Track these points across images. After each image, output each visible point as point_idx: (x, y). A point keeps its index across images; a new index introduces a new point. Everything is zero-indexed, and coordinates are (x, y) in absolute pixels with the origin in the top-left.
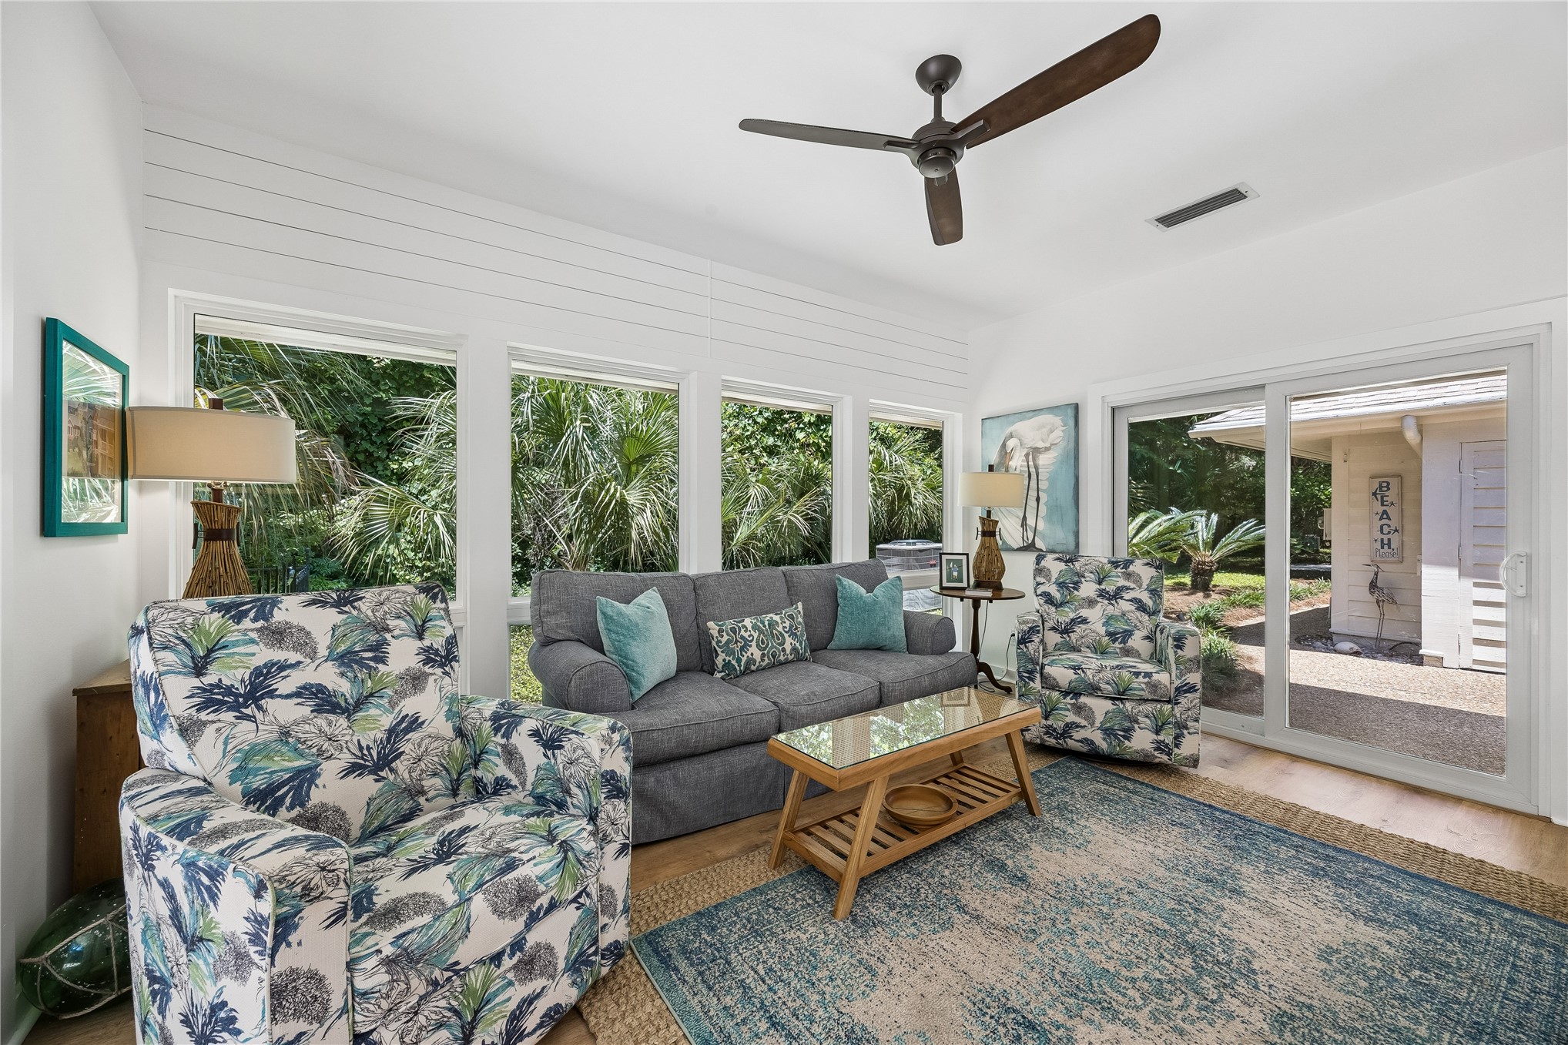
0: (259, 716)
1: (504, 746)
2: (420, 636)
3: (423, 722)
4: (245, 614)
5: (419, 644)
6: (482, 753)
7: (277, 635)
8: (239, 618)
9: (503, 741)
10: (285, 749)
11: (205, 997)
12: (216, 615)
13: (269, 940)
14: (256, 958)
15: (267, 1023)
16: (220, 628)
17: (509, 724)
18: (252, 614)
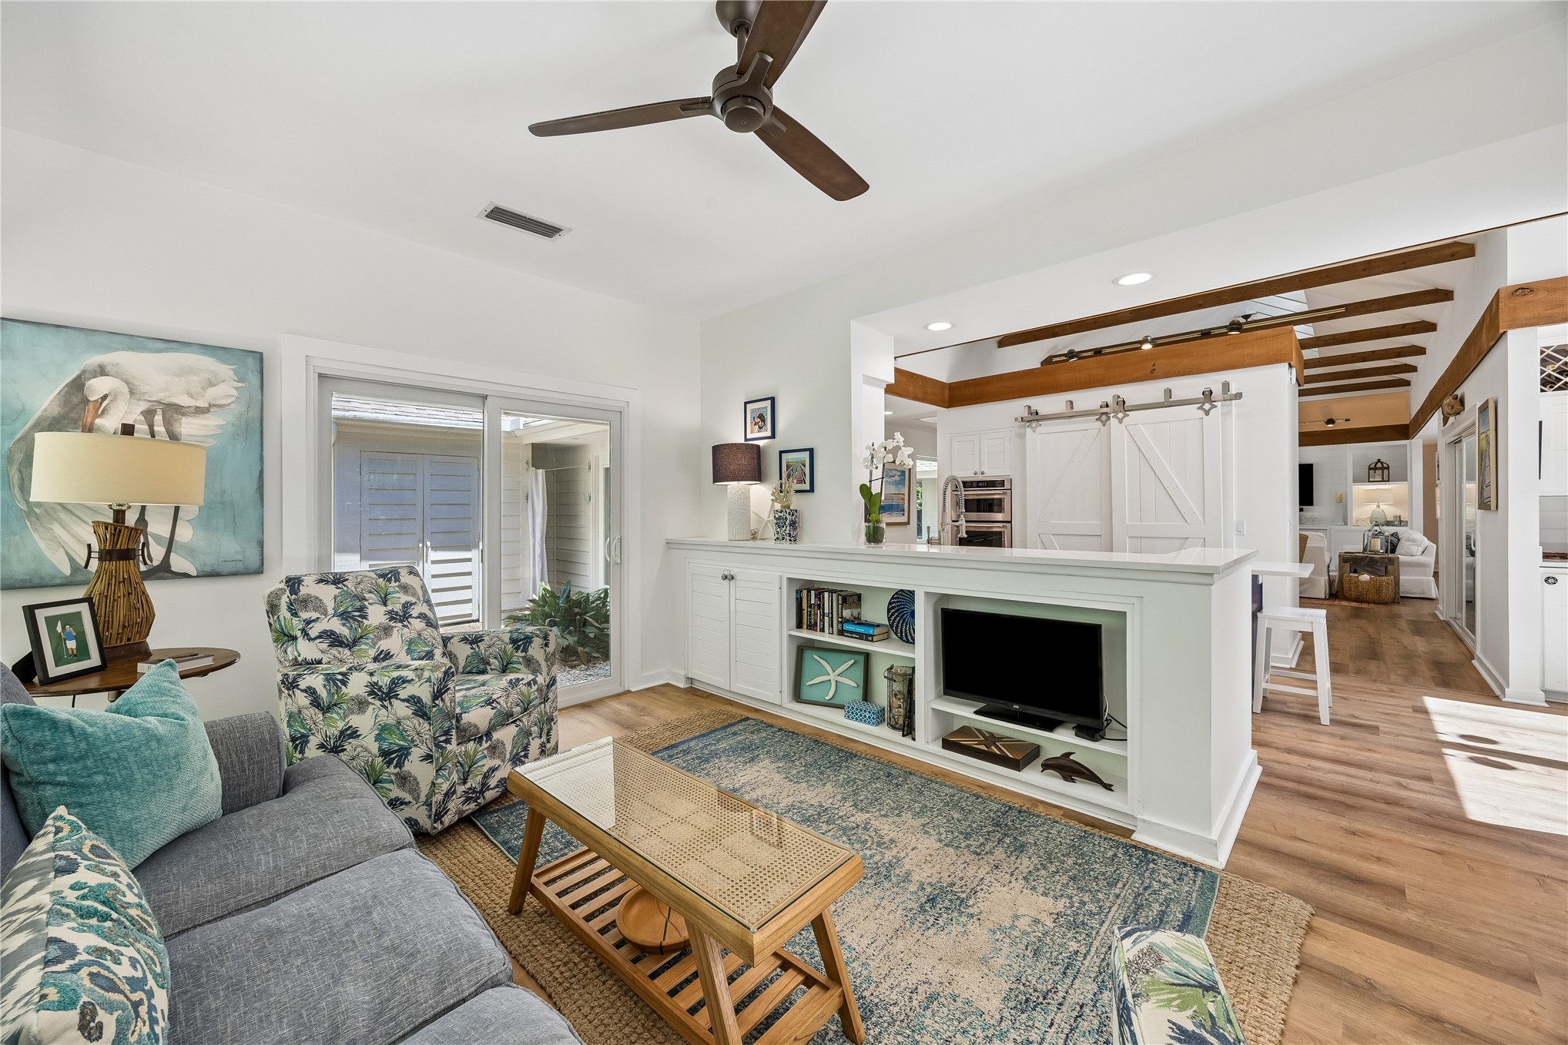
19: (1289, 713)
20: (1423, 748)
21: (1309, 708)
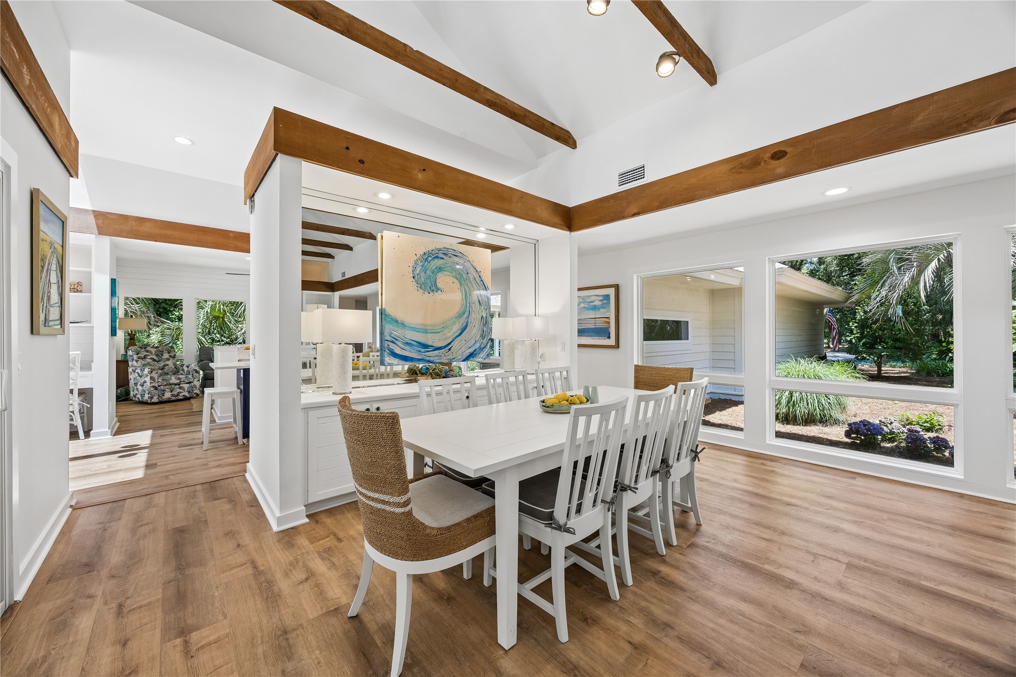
19: (222, 441)
20: (160, 445)
21: (214, 447)
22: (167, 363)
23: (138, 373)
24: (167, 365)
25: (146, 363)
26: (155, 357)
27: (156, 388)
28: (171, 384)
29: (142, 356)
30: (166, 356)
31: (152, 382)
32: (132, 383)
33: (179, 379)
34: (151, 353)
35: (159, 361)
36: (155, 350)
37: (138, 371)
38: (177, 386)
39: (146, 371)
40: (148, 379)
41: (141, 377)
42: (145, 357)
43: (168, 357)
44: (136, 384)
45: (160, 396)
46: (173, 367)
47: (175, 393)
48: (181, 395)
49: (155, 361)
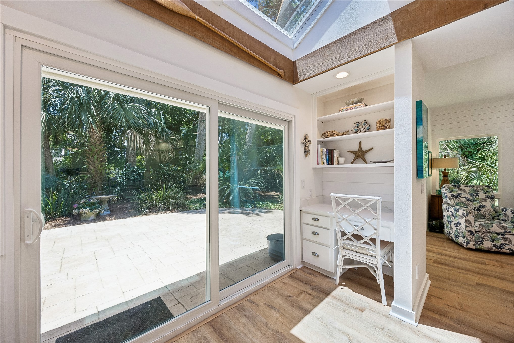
0: (459, 199)
1: (504, 214)
2: (486, 193)
3: (486, 207)
4: (456, 187)
5: (485, 195)
6: (499, 214)
7: (461, 190)
8: (455, 187)
9: (504, 213)
10: (463, 204)
11: (456, 222)
12: (452, 186)
13: (465, 215)
14: (464, 217)
15: (465, 223)
16: (453, 188)
17: (505, 210)
18: (457, 187)
22: (483, 203)
23: (451, 212)
24: (484, 206)
25: (460, 202)
26: (469, 196)
27: (472, 234)
28: (492, 232)
29: (456, 194)
30: (482, 196)
31: (468, 225)
32: (445, 220)
33: (503, 228)
34: (465, 191)
35: (474, 201)
36: (469, 188)
37: (452, 209)
38: (500, 236)
39: (461, 212)
40: (463, 221)
41: (455, 217)
42: (458, 196)
43: (485, 197)
44: (450, 222)
45: (477, 243)
46: (492, 209)
47: (498, 244)
48: (507, 247)
49: (470, 201)
